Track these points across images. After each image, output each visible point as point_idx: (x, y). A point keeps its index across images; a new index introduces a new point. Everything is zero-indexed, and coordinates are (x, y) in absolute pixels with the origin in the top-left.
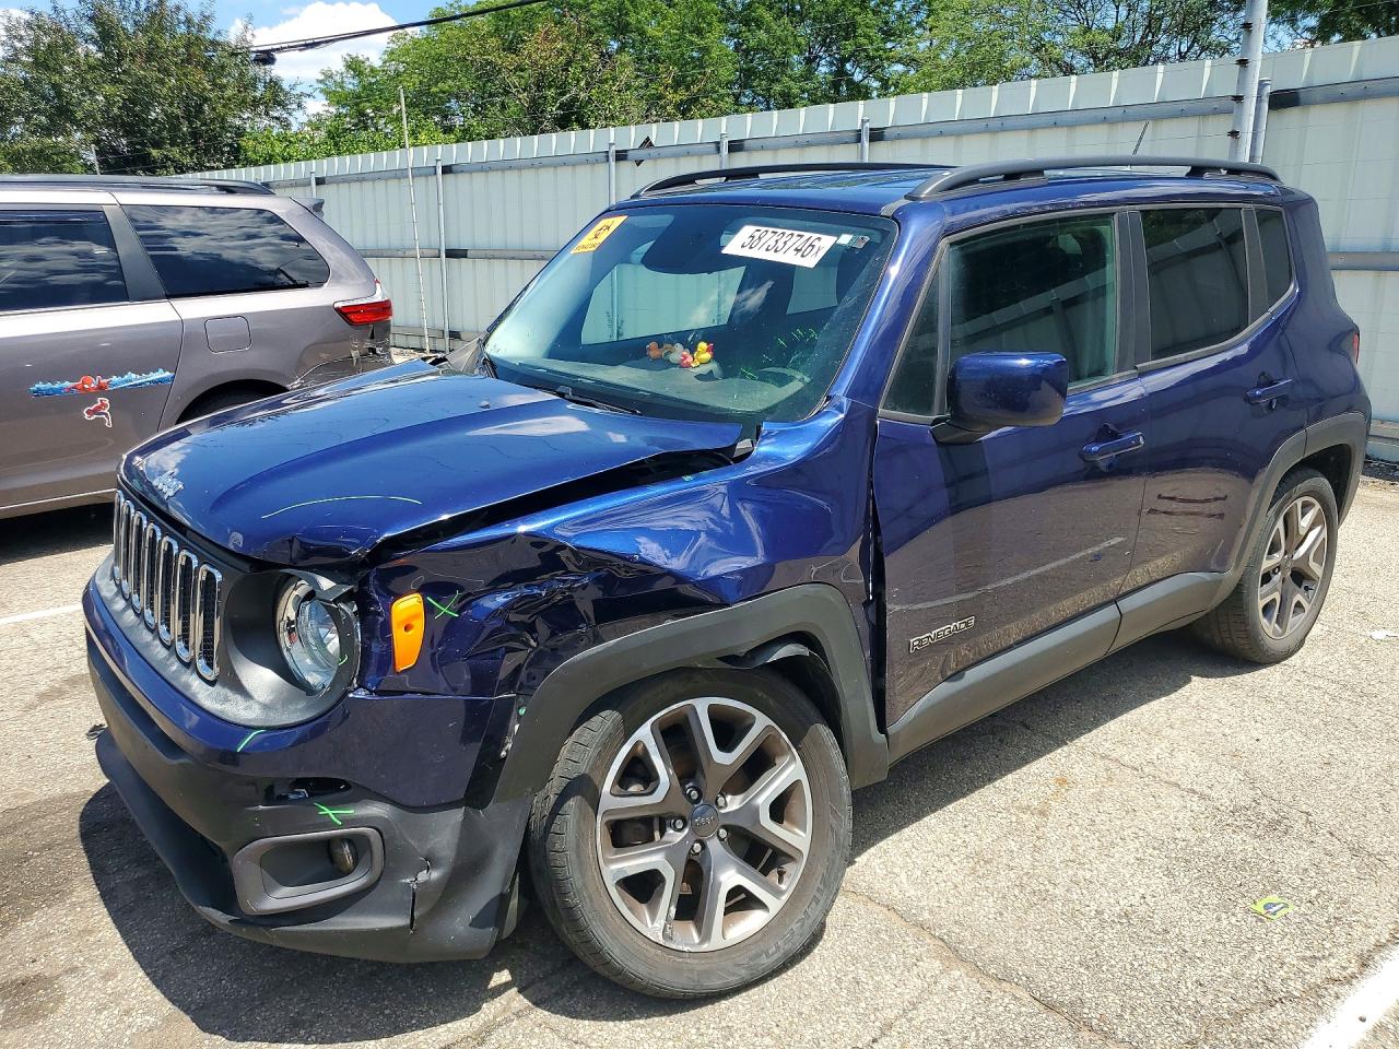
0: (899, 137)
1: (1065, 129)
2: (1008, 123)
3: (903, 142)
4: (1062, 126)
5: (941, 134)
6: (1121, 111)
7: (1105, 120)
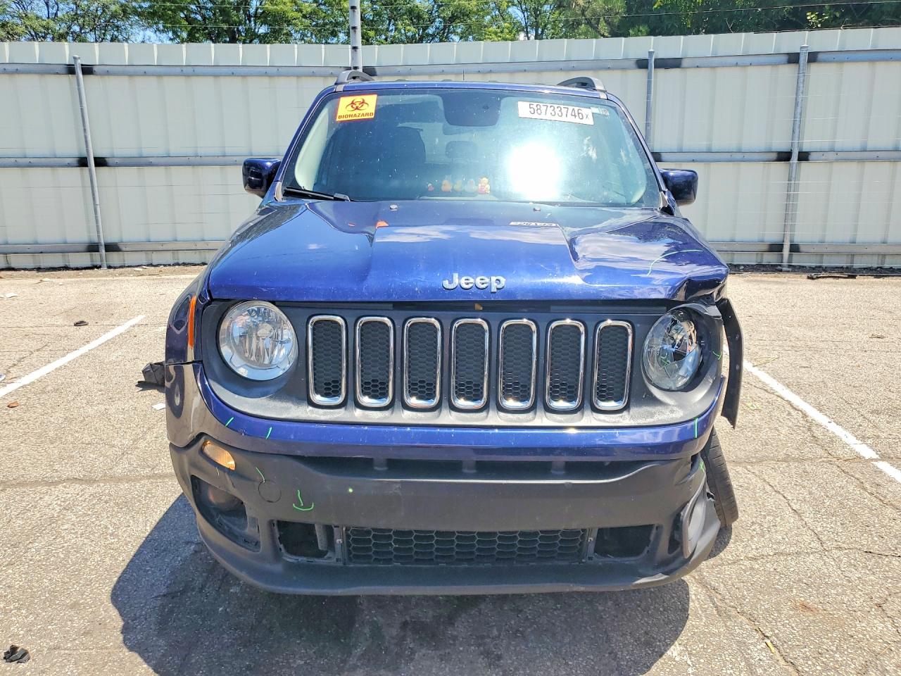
0: (108, 73)
1: (240, 78)
2: (198, 70)
3: (112, 78)
4: (238, 76)
5: (145, 74)
6: (276, 69)
7: (266, 74)
